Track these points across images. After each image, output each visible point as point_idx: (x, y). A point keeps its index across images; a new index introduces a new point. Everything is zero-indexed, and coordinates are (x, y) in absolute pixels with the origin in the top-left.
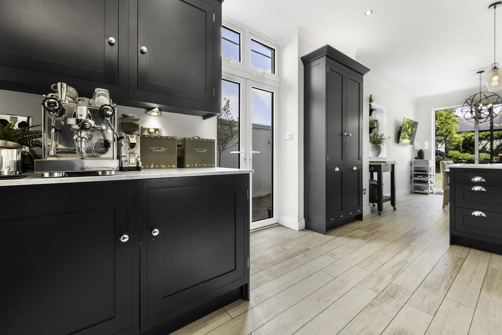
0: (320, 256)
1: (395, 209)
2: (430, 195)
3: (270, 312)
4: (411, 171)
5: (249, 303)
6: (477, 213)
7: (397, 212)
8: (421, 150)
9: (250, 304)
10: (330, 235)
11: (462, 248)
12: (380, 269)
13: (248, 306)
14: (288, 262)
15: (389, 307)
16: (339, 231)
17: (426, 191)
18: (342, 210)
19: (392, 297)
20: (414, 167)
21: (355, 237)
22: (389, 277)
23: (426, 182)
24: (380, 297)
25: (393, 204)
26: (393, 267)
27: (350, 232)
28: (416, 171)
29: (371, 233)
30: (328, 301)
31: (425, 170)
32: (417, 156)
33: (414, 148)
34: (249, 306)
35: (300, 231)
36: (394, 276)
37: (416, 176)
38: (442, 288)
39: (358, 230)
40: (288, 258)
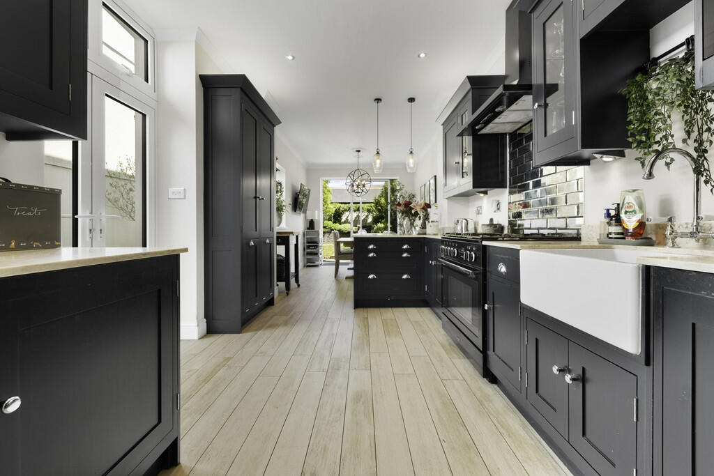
0: (249, 360)
1: (299, 286)
2: (321, 267)
3: (225, 457)
4: (304, 243)
5: (181, 466)
6: (371, 277)
7: (301, 289)
8: (312, 220)
9: (183, 467)
10: (247, 332)
11: (362, 309)
12: (316, 350)
13: (183, 471)
14: (209, 386)
15: (340, 379)
16: (255, 324)
17: (317, 263)
18: (256, 296)
19: (338, 369)
20: (307, 238)
21: (275, 326)
22: (327, 354)
23: (316, 254)
24: (329, 374)
25: (297, 281)
26: (325, 343)
27: (268, 321)
28: (308, 242)
29: (290, 316)
30: (287, 404)
31: (315, 240)
32: (308, 226)
33: (306, 217)
34: (186, 471)
35: (200, 339)
36: (331, 350)
37: (308, 247)
38: (365, 346)
39: (275, 317)
40: (207, 380)
